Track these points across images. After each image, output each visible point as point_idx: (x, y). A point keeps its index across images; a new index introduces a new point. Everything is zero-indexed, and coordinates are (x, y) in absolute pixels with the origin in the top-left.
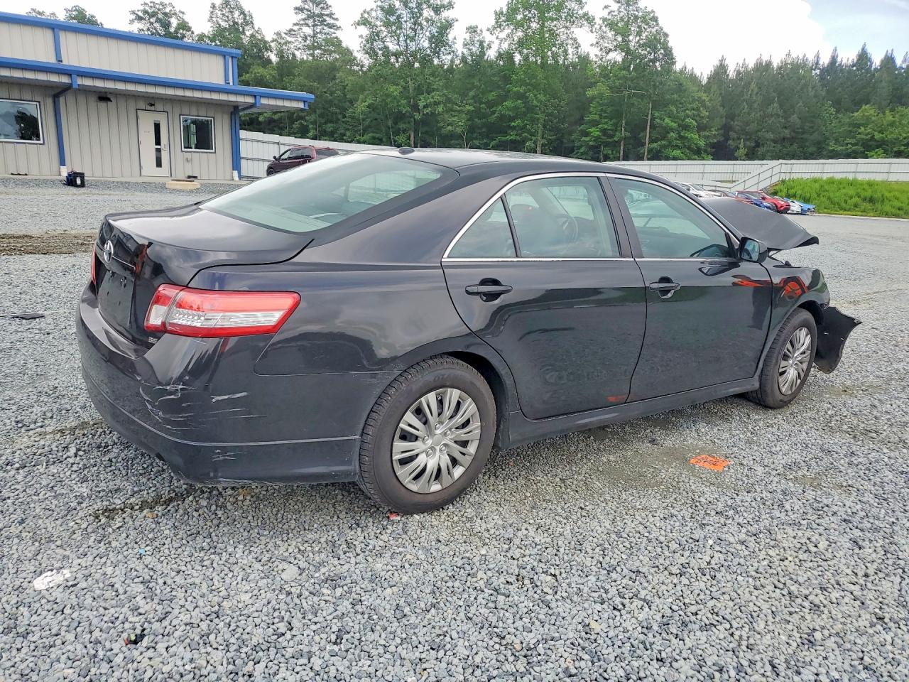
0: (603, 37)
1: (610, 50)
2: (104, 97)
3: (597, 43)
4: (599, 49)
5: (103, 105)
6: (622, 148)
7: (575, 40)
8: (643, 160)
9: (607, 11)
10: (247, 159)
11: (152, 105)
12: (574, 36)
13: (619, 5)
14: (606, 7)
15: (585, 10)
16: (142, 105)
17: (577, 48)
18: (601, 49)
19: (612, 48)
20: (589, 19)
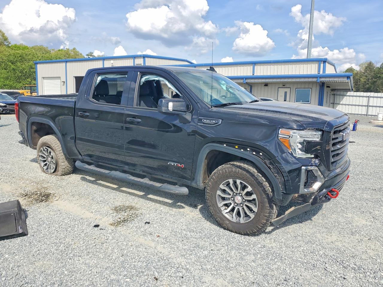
2: (266, 85)
5: (266, 87)
10: (373, 106)
11: (284, 86)
16: (281, 86)
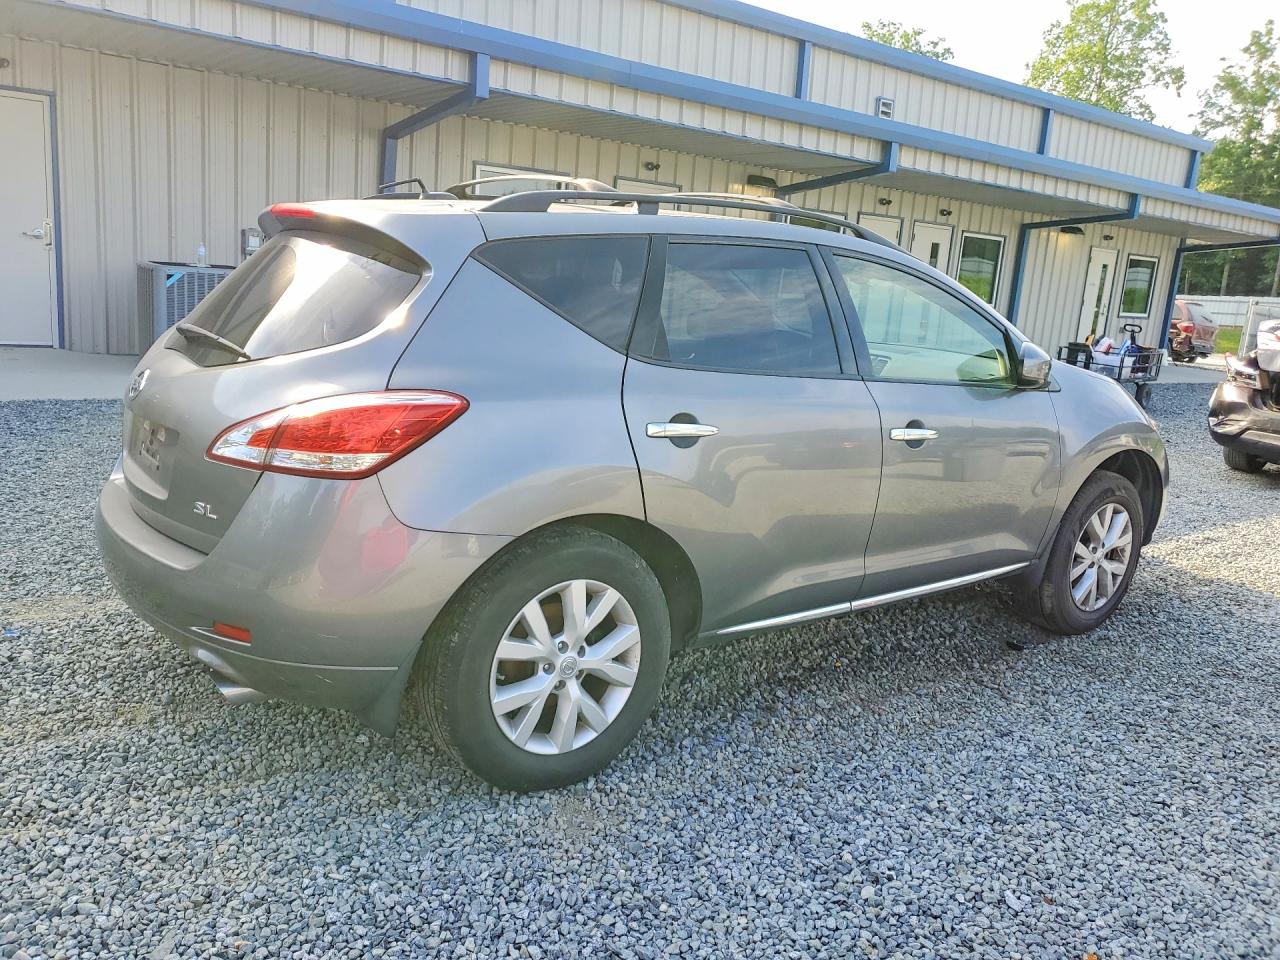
0: (1210, 104)
1: (1216, 125)
3: (1202, 113)
4: (1201, 121)
6: (1226, 274)
7: (1147, 107)
8: (1269, 295)
9: (1225, 64)
12: (1145, 101)
13: (1247, 56)
14: (1223, 59)
15: (1173, 62)
17: (1152, 119)
18: (1204, 123)
19: (1221, 120)
20: (1178, 76)
